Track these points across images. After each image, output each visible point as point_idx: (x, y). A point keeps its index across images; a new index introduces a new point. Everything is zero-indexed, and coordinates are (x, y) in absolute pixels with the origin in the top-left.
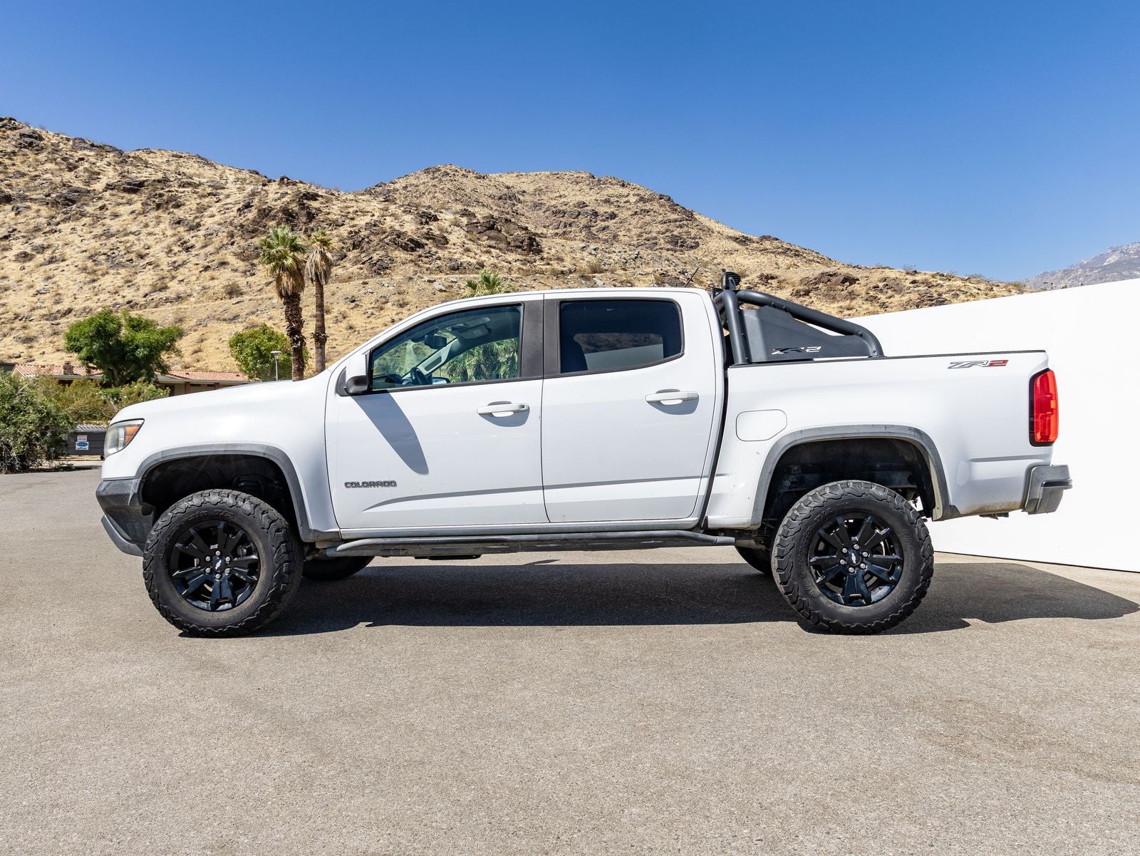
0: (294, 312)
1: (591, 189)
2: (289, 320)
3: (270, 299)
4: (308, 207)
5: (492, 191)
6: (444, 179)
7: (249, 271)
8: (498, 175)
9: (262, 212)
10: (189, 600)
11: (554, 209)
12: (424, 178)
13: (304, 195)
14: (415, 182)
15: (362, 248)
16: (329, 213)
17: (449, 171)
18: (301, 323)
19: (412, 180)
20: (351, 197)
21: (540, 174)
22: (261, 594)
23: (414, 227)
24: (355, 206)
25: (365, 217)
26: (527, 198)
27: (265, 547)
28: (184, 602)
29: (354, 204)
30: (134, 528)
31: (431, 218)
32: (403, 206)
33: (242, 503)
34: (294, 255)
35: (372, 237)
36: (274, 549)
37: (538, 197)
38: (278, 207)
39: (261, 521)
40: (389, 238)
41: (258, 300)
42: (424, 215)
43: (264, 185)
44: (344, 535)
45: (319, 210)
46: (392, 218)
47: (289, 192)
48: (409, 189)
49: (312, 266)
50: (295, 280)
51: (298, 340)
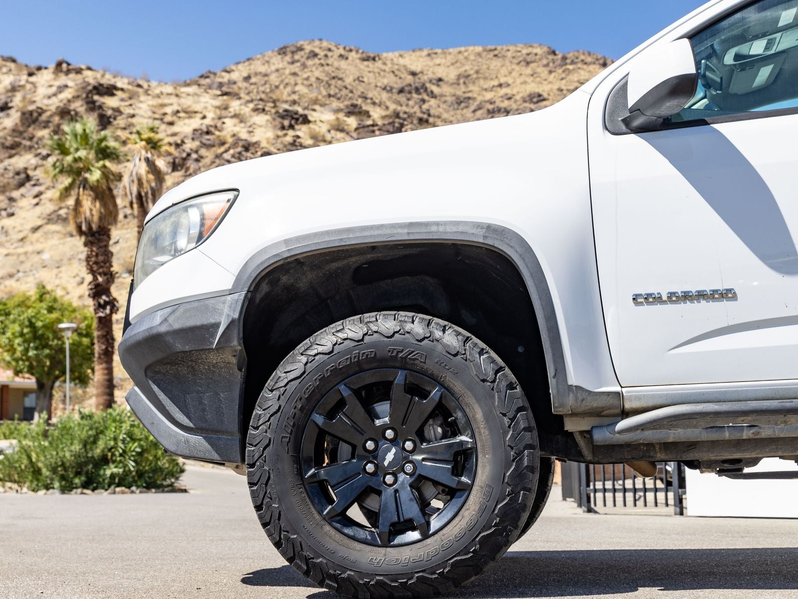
0: (101, 258)
1: (551, 72)
2: (92, 271)
3: (39, 253)
4: (100, 107)
5: (388, 80)
6: (310, 63)
7: (5, 210)
8: (397, 54)
9: (27, 115)
10: (338, 526)
11: (491, 107)
12: (278, 62)
13: (95, 88)
14: (263, 69)
15: (187, 169)
16: (133, 116)
17: (317, 50)
18: (111, 277)
19: (258, 66)
20: (169, 89)
21: (466, 51)
22: (482, 510)
23: (270, 134)
24: (174, 105)
25: (192, 121)
26: (446, 89)
27: (488, 418)
28: (327, 528)
29: (173, 99)
30: (201, 403)
31: (297, 119)
32: (252, 101)
33: (441, 333)
34: (104, 166)
35: (203, 152)
36: (506, 420)
37: (463, 88)
38: (53, 108)
39: (478, 367)
40: (232, 151)
41: (19, 255)
42: (287, 114)
43: (31, 74)
44: (630, 398)
45: (117, 111)
46: (235, 121)
47: (70, 84)
48: (253, 80)
49: (133, 181)
50: (104, 204)
51: (106, 303)
